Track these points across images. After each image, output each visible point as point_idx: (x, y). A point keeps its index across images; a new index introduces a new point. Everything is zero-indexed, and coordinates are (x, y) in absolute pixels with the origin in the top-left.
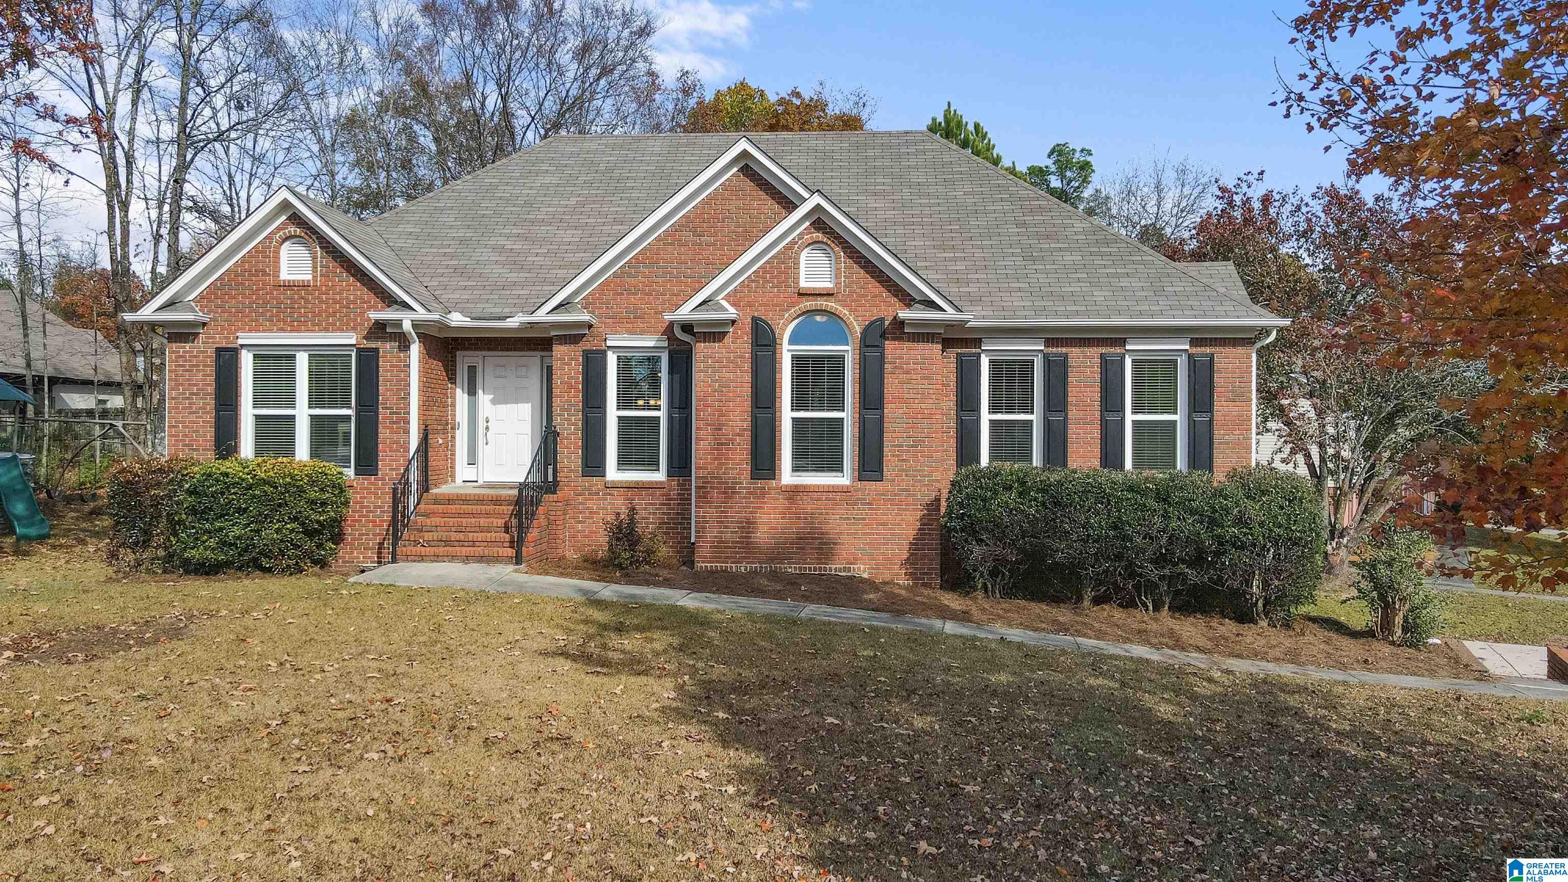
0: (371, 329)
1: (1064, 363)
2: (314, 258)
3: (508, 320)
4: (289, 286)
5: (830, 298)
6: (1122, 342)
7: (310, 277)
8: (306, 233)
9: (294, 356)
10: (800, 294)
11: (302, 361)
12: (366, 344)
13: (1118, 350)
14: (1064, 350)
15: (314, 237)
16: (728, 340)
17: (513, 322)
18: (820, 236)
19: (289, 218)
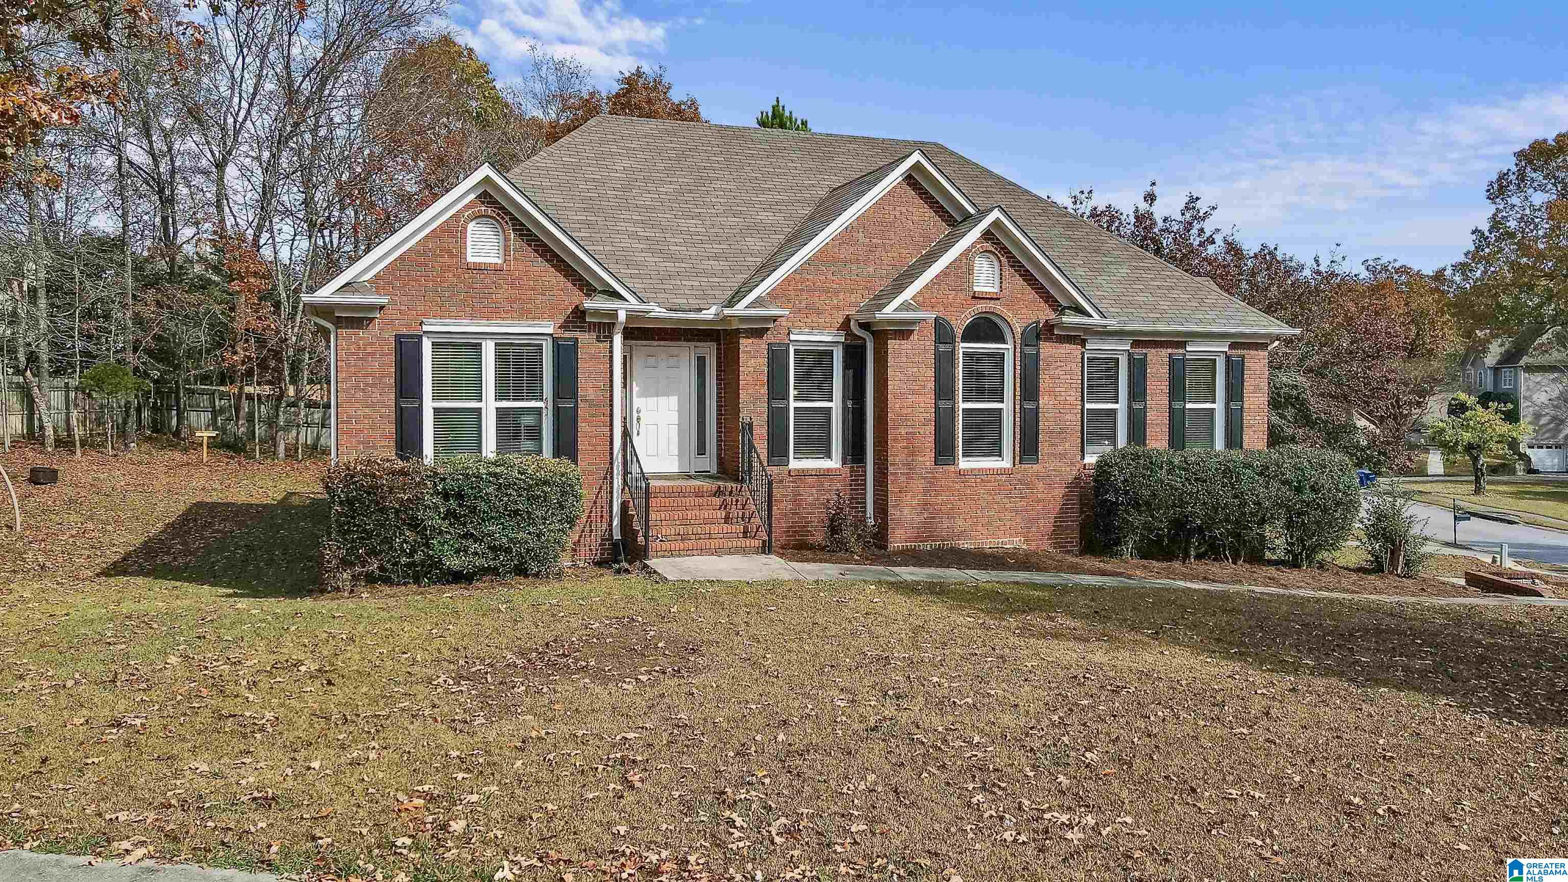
0: (569, 317)
1: (1143, 363)
2: (506, 239)
3: (704, 312)
4: (479, 268)
5: (997, 302)
6: (1183, 345)
7: (500, 261)
8: (498, 215)
9: (480, 345)
10: (974, 297)
11: (489, 350)
12: (560, 333)
13: (1181, 351)
14: (1144, 351)
15: (507, 219)
16: (915, 337)
17: (710, 314)
18: (988, 246)
19: (479, 197)
